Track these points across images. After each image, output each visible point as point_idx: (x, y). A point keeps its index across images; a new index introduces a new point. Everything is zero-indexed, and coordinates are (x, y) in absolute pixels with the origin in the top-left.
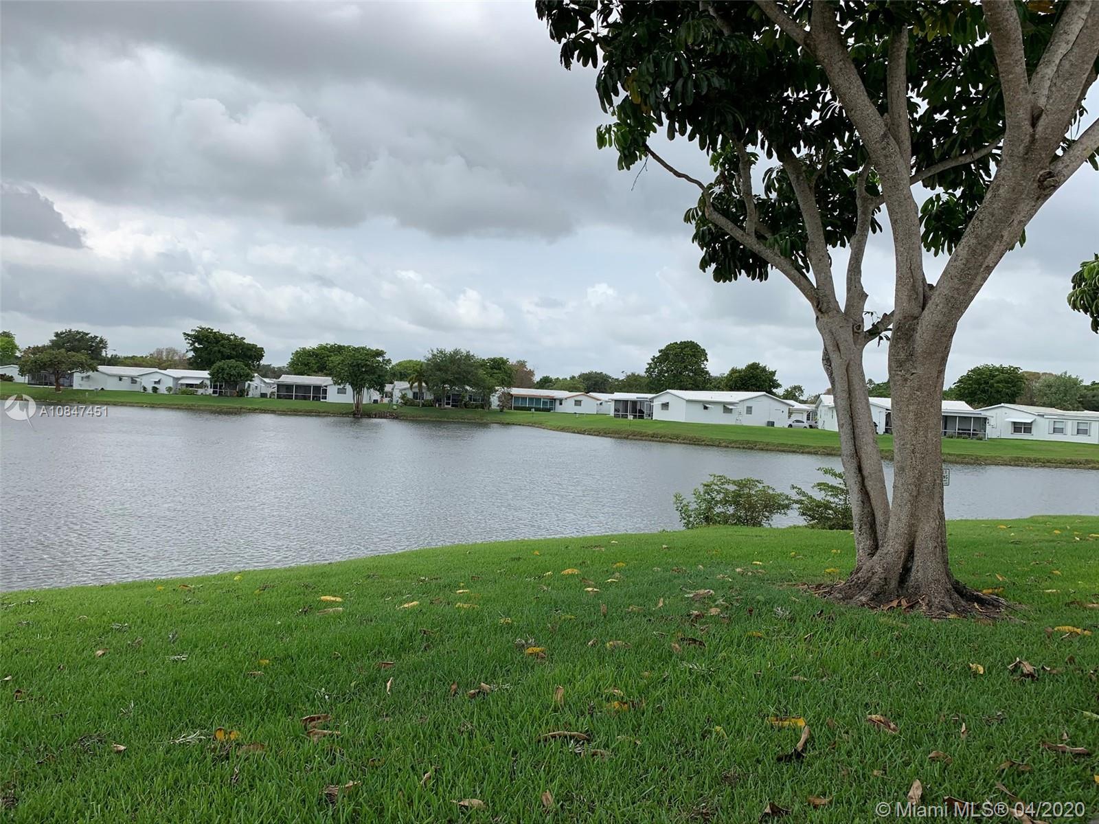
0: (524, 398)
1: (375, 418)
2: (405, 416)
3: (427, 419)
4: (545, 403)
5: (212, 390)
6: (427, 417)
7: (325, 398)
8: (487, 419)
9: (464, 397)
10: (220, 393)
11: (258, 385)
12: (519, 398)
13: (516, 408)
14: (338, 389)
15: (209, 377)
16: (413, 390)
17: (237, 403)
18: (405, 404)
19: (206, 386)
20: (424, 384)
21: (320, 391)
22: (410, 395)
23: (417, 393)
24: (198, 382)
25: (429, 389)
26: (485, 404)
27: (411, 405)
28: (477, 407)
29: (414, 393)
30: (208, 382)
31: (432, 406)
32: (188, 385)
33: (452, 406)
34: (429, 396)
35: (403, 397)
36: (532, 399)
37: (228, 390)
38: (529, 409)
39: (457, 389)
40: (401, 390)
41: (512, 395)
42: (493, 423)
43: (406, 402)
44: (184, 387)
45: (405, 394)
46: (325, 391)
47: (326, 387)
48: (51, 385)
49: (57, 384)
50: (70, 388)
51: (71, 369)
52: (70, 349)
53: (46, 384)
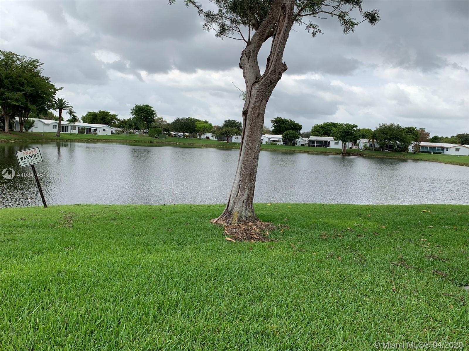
0: (426, 147)
1: (352, 155)
2: (366, 155)
3: (377, 156)
4: (438, 150)
5: (283, 143)
6: (376, 155)
7: (329, 146)
8: (407, 157)
9: (395, 146)
10: (286, 145)
11: (300, 141)
12: (424, 147)
13: (422, 152)
14: (335, 142)
15: (282, 137)
16: (370, 143)
17: (292, 148)
18: (366, 149)
19: (280, 141)
20: (375, 140)
21: (327, 143)
22: (368, 145)
23: (371, 144)
24: (277, 140)
25: (377, 143)
26: (406, 149)
27: (368, 150)
28: (401, 151)
29: (370, 144)
30: (281, 140)
31: (379, 150)
32: (273, 141)
33: (389, 150)
34: (377, 146)
35: (365, 146)
36: (430, 147)
37: (289, 143)
38: (430, 153)
39: (392, 142)
40: (364, 143)
41: (420, 146)
42: (410, 159)
43: (366, 148)
44: (272, 142)
45: (366, 145)
46: (329, 143)
47: (330, 141)
48: (225, 140)
49: (228, 140)
50: (231, 142)
51: (232, 135)
52: (231, 127)
53: (223, 140)
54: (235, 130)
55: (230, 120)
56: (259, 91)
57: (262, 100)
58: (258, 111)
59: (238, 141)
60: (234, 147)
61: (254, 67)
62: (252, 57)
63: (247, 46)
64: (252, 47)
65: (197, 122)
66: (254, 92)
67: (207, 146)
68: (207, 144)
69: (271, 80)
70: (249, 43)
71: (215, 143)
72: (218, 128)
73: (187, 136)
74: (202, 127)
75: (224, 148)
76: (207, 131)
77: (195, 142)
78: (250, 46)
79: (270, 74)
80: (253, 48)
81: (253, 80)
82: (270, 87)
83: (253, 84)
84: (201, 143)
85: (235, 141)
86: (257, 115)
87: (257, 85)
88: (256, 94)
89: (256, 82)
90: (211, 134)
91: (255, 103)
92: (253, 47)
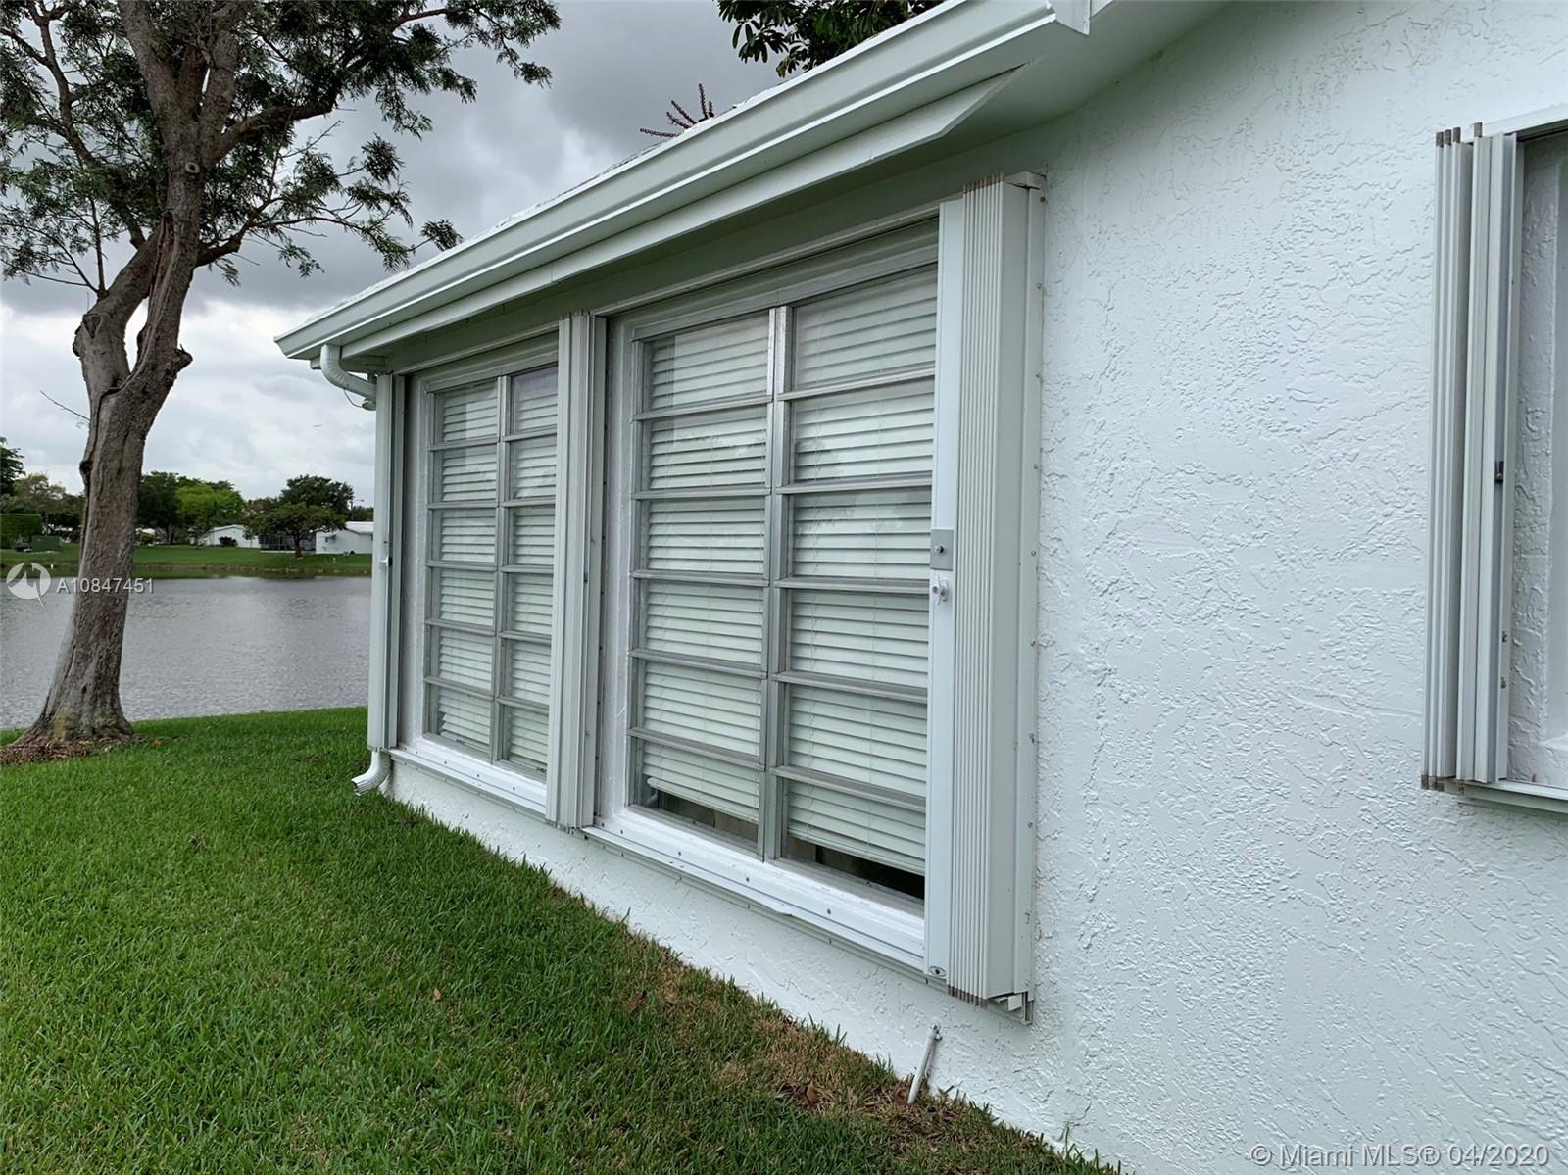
48: (289, 548)
49: (299, 549)
50: (312, 553)
51: (312, 528)
52: (310, 502)
53: (283, 548)
54: (325, 510)
55: (307, 478)
56: (116, 414)
57: (126, 437)
58: (116, 462)
59: (336, 549)
60: (320, 571)
61: (108, 355)
62: (100, 331)
63: (98, 301)
64: (110, 304)
65: (184, 489)
66: (105, 415)
67: (224, 572)
68: (226, 564)
69: (145, 387)
70: (102, 293)
71: (250, 560)
72: (267, 504)
73: (148, 539)
74: (206, 504)
75: (285, 573)
76: (224, 515)
77: (176, 556)
78: (104, 301)
79: (141, 373)
80: (112, 307)
81: (104, 386)
82: (144, 405)
83: (102, 397)
84: (199, 560)
85: (325, 548)
86: (115, 472)
87: (112, 400)
88: (108, 421)
89: (110, 392)
90: (242, 527)
91: (106, 442)
92: (114, 303)
